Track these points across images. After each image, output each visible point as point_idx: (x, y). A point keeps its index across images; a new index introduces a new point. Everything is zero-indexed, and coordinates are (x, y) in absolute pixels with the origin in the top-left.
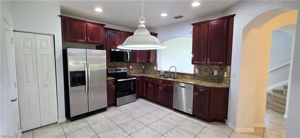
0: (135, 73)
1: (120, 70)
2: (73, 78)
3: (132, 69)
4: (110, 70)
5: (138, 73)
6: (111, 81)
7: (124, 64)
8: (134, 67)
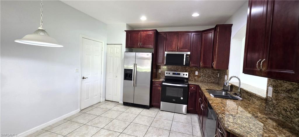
0: (202, 82)
1: (179, 74)
2: (126, 74)
3: (199, 76)
4: (167, 73)
5: (208, 83)
6: (158, 82)
7: (187, 68)
8: (202, 74)
